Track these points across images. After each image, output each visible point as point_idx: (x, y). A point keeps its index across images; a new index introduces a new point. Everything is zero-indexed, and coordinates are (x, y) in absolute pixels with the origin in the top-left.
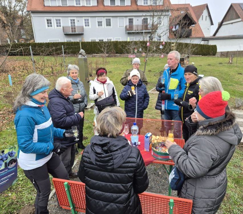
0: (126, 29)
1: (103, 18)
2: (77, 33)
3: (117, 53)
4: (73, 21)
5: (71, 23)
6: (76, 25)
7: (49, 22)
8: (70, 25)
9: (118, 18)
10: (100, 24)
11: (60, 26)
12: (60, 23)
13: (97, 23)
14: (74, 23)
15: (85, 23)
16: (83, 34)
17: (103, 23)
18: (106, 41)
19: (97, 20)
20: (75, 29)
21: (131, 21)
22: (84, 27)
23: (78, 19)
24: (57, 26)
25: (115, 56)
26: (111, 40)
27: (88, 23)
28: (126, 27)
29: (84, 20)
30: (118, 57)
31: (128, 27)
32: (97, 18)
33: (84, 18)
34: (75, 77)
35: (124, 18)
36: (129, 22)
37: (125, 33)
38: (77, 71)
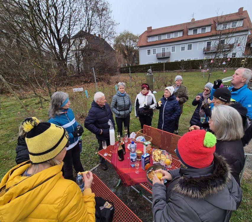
0: (204, 50)
1: (186, 45)
2: (166, 56)
3: (193, 69)
4: (164, 49)
5: (163, 51)
6: (166, 51)
7: (149, 52)
8: (162, 52)
9: (198, 43)
10: (183, 49)
11: (155, 53)
12: (155, 52)
13: (181, 48)
14: (165, 50)
15: (172, 49)
16: (169, 57)
17: (185, 48)
18: (186, 60)
19: (181, 46)
20: (164, 54)
21: (209, 44)
22: (171, 52)
23: (168, 47)
24: (154, 54)
25: (191, 71)
26: (190, 59)
27: (174, 49)
28: (204, 49)
29: (171, 48)
30: (193, 71)
31: (206, 49)
32: (181, 45)
33: (171, 46)
34: (122, 91)
35: (203, 42)
36: (207, 45)
37: (203, 53)
38: (124, 87)
